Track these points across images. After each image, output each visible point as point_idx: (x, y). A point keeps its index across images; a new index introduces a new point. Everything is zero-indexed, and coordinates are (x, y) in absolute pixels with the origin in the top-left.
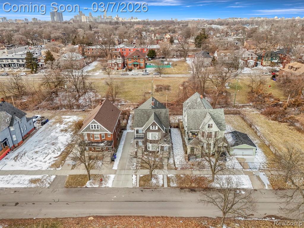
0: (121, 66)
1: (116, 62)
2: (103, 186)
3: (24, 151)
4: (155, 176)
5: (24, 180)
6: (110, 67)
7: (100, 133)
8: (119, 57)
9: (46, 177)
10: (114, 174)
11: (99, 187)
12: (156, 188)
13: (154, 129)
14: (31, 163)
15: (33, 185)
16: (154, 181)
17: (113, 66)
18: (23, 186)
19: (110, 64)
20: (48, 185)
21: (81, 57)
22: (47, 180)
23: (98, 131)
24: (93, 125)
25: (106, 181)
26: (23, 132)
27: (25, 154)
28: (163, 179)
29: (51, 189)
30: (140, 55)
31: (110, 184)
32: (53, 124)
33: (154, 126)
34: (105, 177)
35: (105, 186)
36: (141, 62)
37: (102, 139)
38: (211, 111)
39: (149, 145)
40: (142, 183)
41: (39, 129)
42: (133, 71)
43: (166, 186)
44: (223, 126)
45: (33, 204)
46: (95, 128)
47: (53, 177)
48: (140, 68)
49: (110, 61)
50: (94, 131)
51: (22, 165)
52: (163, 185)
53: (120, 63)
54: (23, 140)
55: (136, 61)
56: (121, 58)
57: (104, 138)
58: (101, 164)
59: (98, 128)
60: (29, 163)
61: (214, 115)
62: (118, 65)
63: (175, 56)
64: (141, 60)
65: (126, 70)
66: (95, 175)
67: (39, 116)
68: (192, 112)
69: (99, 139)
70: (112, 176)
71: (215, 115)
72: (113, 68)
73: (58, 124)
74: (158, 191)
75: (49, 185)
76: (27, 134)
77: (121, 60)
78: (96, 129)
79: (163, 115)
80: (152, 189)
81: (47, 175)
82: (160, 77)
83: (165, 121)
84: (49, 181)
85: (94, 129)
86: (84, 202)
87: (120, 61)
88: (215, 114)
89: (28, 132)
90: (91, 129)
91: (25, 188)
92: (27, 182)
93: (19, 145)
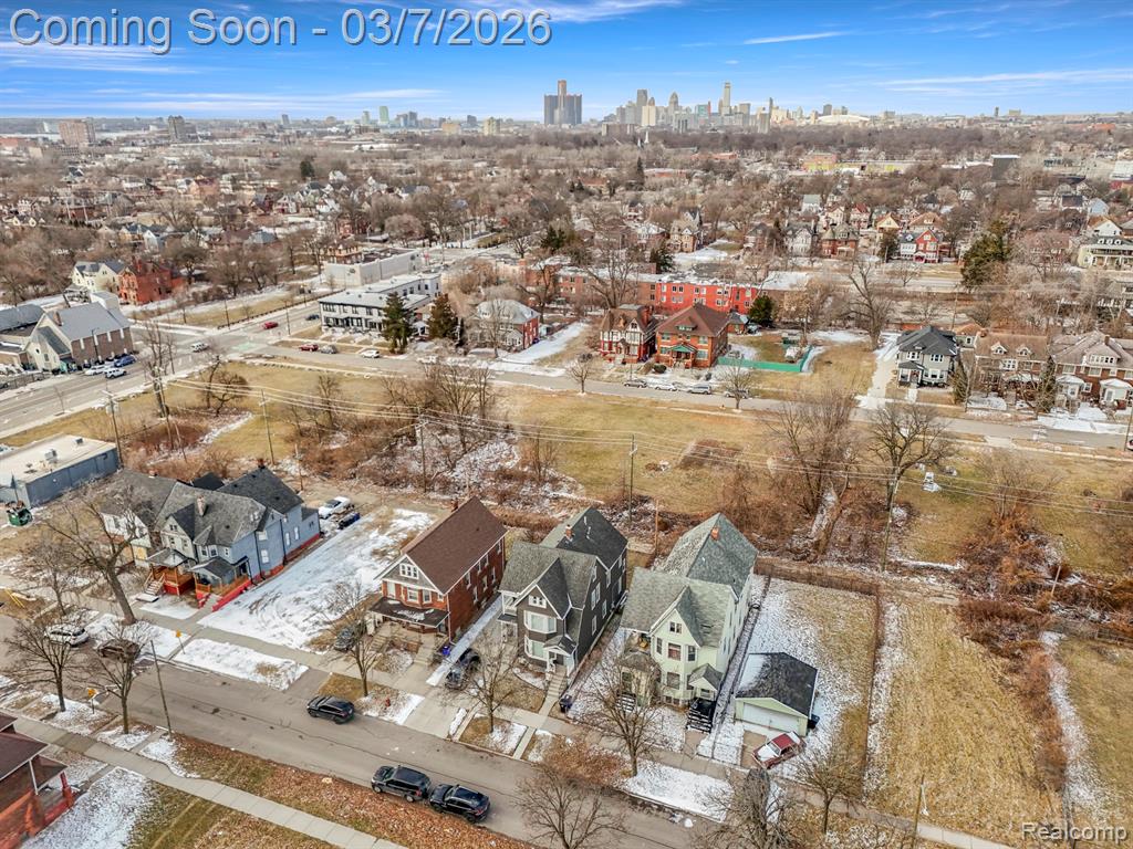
0: (636, 353)
1: (623, 341)
2: (387, 718)
3: (276, 591)
4: (507, 725)
5: (249, 662)
6: (605, 354)
7: (420, 588)
8: (634, 326)
9: (288, 666)
10: (424, 695)
11: (377, 718)
12: (491, 755)
13: (537, 605)
14: (276, 626)
15: (260, 679)
16: (497, 736)
17: (614, 350)
18: (241, 676)
19: (607, 345)
20: (285, 686)
21: (528, 316)
22: (289, 673)
23: (415, 581)
24: (406, 565)
25: (398, 708)
26: (288, 543)
27: (274, 599)
28: (521, 739)
29: (287, 696)
30: (702, 324)
31: (401, 717)
32: (365, 531)
33: (538, 599)
34: (400, 696)
35: (390, 718)
36: (701, 347)
37: (425, 602)
38: (695, 587)
39: (529, 643)
40: (470, 732)
41: (330, 537)
42: (668, 374)
43: (517, 756)
44: (715, 634)
45: (244, 719)
46: (409, 574)
47: (304, 669)
48: (695, 364)
49: (606, 334)
50: (407, 580)
51: (258, 625)
52: (512, 753)
53: (636, 343)
54: (285, 562)
55: (685, 343)
56: (638, 329)
57: (430, 601)
58: (409, 662)
59: (415, 575)
60: (273, 623)
61: (701, 597)
62: (628, 347)
63: (850, 323)
64: (701, 339)
65: (648, 369)
66: (383, 687)
67: (344, 500)
68: (647, 580)
69: (417, 602)
70: (416, 700)
71: (705, 599)
72: (613, 355)
73: (377, 531)
74: (494, 763)
75: (287, 686)
76: (300, 548)
77: (638, 336)
78: (412, 577)
79: (577, 570)
80: (482, 754)
81: (293, 663)
82: (737, 408)
83: (577, 589)
84: (291, 678)
85: (406, 576)
86: (333, 743)
87: (635, 336)
88: (704, 595)
89: (301, 543)
90: (401, 575)
91: (243, 681)
92: (251, 668)
93: (274, 573)
